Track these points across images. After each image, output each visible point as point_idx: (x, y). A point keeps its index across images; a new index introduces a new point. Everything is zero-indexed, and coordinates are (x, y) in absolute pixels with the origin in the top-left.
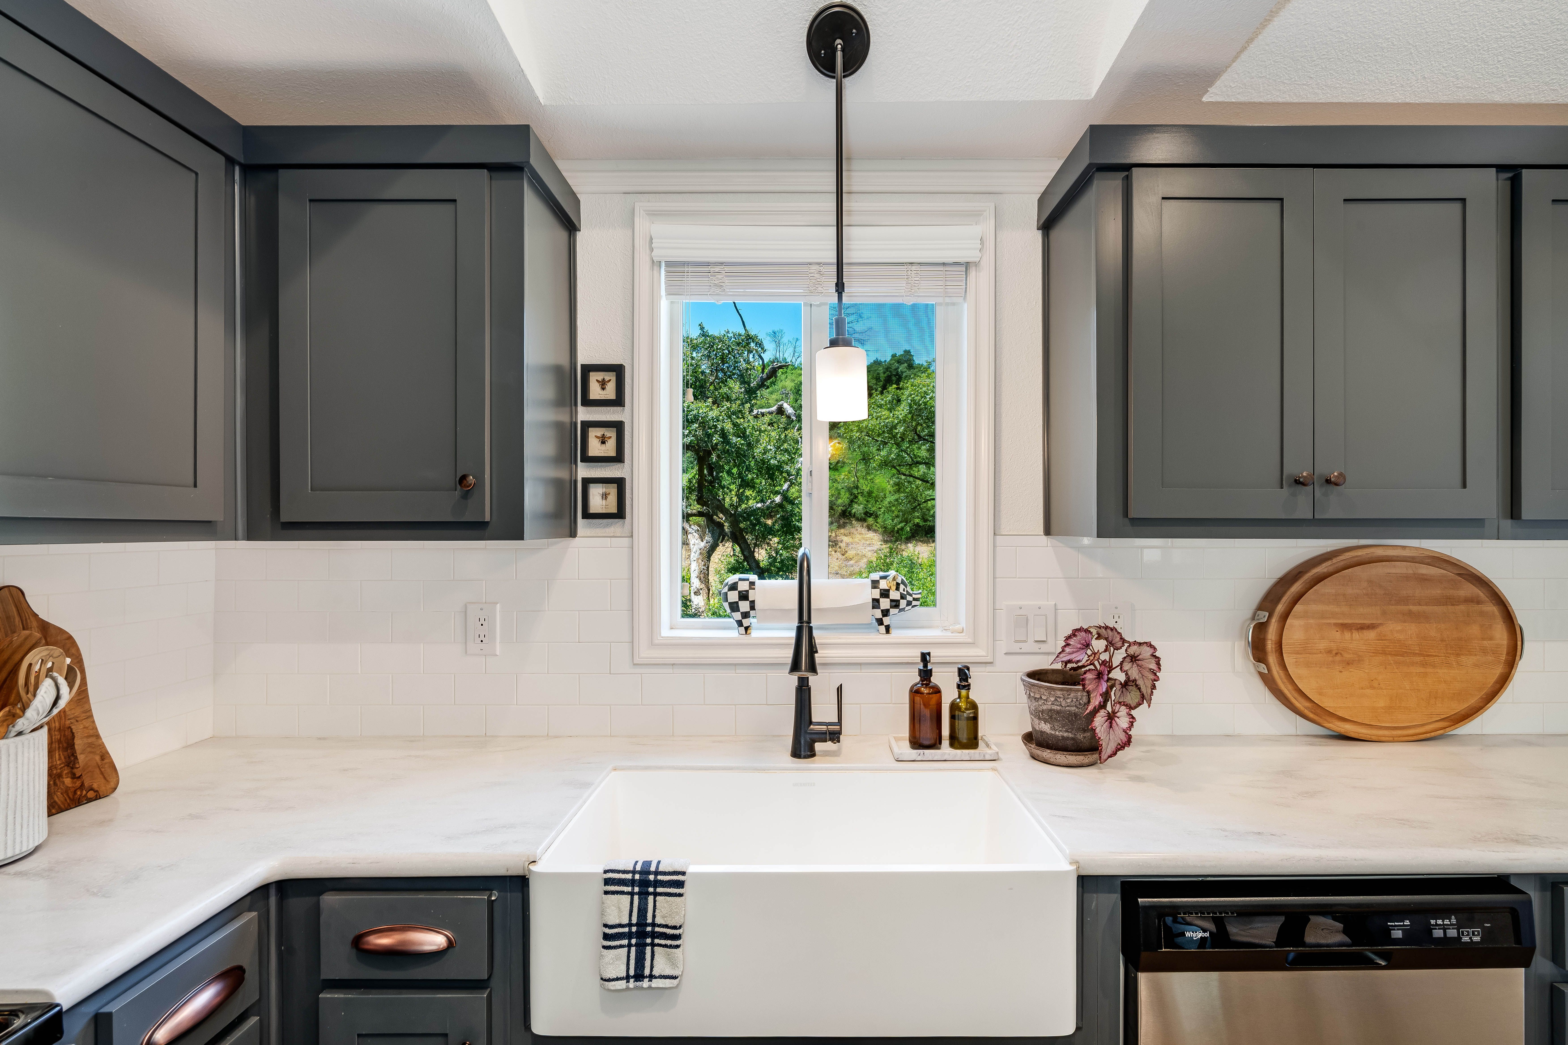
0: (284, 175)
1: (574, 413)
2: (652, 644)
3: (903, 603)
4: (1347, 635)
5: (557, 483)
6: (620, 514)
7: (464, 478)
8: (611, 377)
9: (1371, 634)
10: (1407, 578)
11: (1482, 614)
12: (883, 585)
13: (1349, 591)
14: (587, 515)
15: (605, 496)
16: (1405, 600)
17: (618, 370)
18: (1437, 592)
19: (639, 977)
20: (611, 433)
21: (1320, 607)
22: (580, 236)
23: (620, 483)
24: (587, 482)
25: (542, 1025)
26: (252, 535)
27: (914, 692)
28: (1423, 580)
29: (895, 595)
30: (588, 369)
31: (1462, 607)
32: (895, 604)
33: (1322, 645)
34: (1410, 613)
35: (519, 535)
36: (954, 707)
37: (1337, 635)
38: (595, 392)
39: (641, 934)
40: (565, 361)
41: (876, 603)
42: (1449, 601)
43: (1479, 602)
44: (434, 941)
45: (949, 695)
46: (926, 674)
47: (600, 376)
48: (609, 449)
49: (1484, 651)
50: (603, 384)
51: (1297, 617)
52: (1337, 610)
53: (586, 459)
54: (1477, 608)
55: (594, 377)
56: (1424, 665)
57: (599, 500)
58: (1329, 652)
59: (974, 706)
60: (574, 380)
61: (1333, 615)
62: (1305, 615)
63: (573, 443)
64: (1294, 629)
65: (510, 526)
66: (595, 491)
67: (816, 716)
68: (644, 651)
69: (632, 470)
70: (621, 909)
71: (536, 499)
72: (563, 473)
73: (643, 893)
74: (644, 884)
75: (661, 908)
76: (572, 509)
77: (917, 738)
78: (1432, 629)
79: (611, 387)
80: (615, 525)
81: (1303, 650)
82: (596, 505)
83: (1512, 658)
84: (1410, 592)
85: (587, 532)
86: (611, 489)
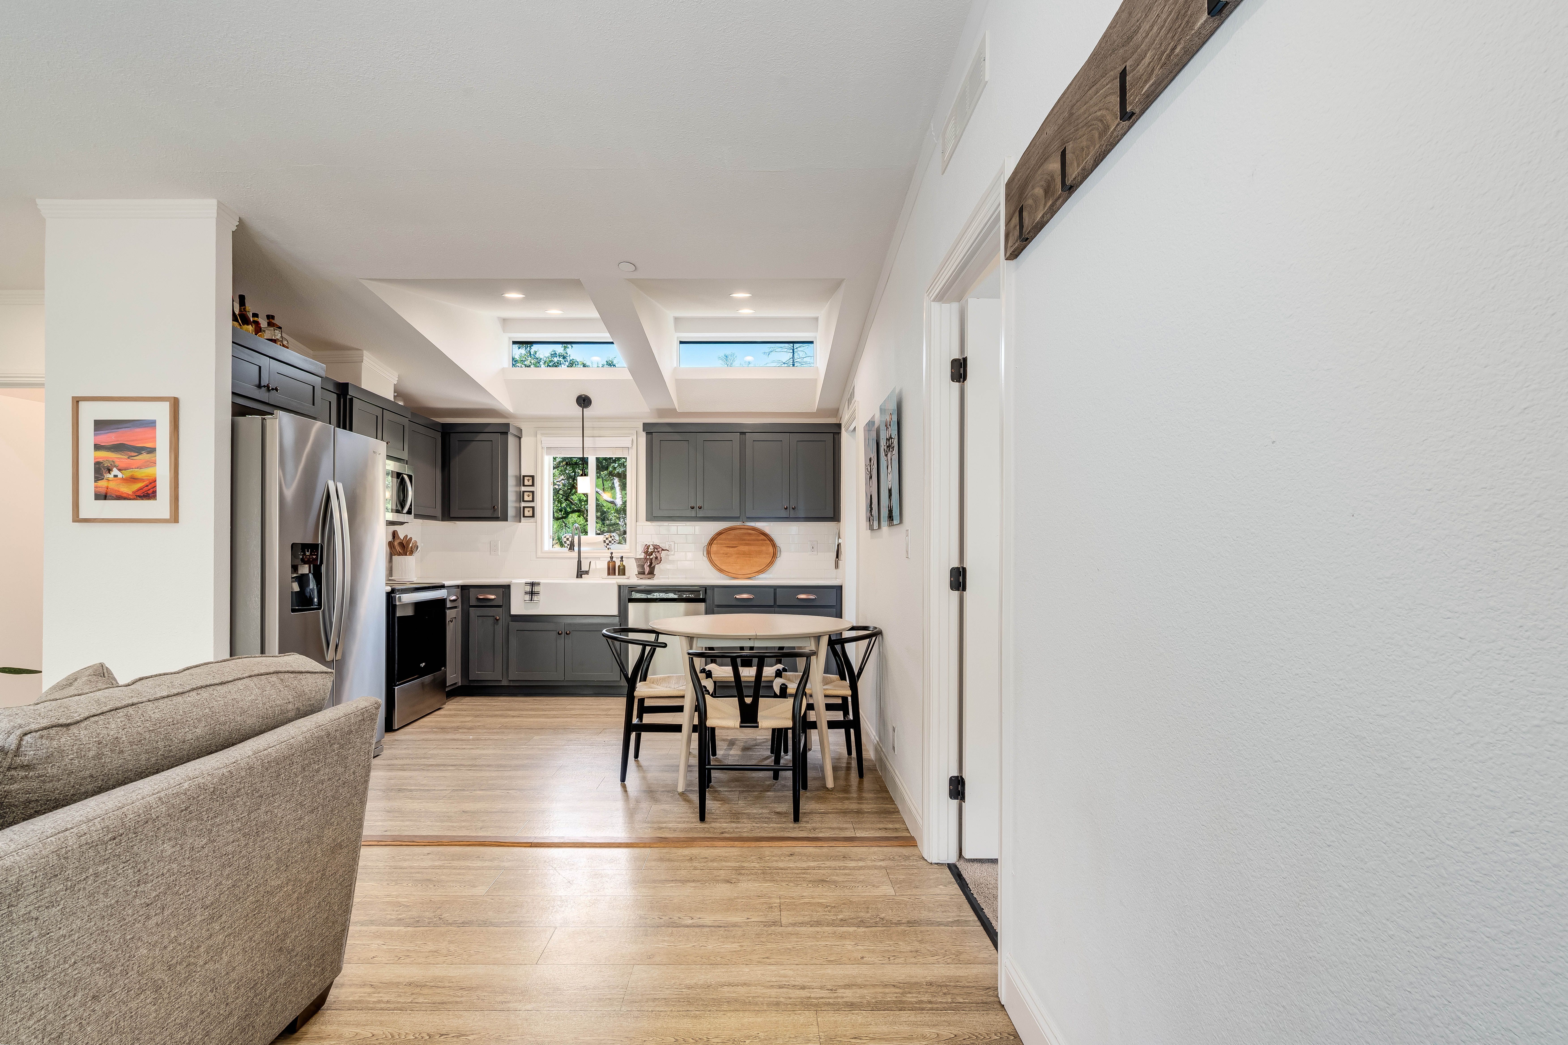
0: (452, 434)
1: (521, 488)
2: (542, 552)
3: (613, 542)
4: (729, 549)
5: (516, 507)
6: (533, 516)
7: (494, 507)
8: (531, 478)
9: (736, 549)
10: (745, 534)
11: (767, 544)
12: (607, 537)
13: (729, 537)
14: (524, 516)
15: (529, 511)
16: (745, 540)
17: (533, 477)
18: (753, 538)
19: (531, 600)
20: (531, 494)
21: (721, 542)
22: (522, 439)
23: (533, 508)
24: (524, 507)
25: (513, 613)
26: (443, 520)
27: (608, 563)
28: (750, 534)
29: (610, 539)
30: (524, 476)
31: (761, 542)
32: (610, 542)
33: (722, 552)
34: (747, 543)
35: (506, 520)
36: (619, 566)
37: (726, 549)
38: (526, 483)
39: (532, 593)
40: (518, 474)
41: (605, 542)
42: (758, 540)
43: (765, 540)
44: (492, 597)
45: (618, 563)
46: (612, 558)
47: (528, 478)
48: (530, 498)
49: (767, 554)
50: (528, 480)
51: (715, 544)
52: (725, 542)
53: (524, 501)
54: (766, 542)
55: (526, 478)
56: (750, 557)
57: (528, 513)
58: (723, 554)
59: (624, 566)
60: (521, 480)
61: (725, 544)
62: (717, 544)
63: (521, 497)
64: (714, 548)
65: (505, 518)
66: (526, 510)
67: (583, 569)
68: (539, 554)
69: (537, 504)
70: (528, 588)
71: (511, 512)
72: (518, 505)
73: (532, 586)
74: (533, 584)
75: (536, 589)
76: (520, 515)
77: (609, 574)
78: (752, 548)
79: (531, 481)
80: (532, 519)
81: (716, 553)
82: (527, 514)
83: (774, 556)
84: (746, 538)
85: (524, 521)
86: (531, 509)
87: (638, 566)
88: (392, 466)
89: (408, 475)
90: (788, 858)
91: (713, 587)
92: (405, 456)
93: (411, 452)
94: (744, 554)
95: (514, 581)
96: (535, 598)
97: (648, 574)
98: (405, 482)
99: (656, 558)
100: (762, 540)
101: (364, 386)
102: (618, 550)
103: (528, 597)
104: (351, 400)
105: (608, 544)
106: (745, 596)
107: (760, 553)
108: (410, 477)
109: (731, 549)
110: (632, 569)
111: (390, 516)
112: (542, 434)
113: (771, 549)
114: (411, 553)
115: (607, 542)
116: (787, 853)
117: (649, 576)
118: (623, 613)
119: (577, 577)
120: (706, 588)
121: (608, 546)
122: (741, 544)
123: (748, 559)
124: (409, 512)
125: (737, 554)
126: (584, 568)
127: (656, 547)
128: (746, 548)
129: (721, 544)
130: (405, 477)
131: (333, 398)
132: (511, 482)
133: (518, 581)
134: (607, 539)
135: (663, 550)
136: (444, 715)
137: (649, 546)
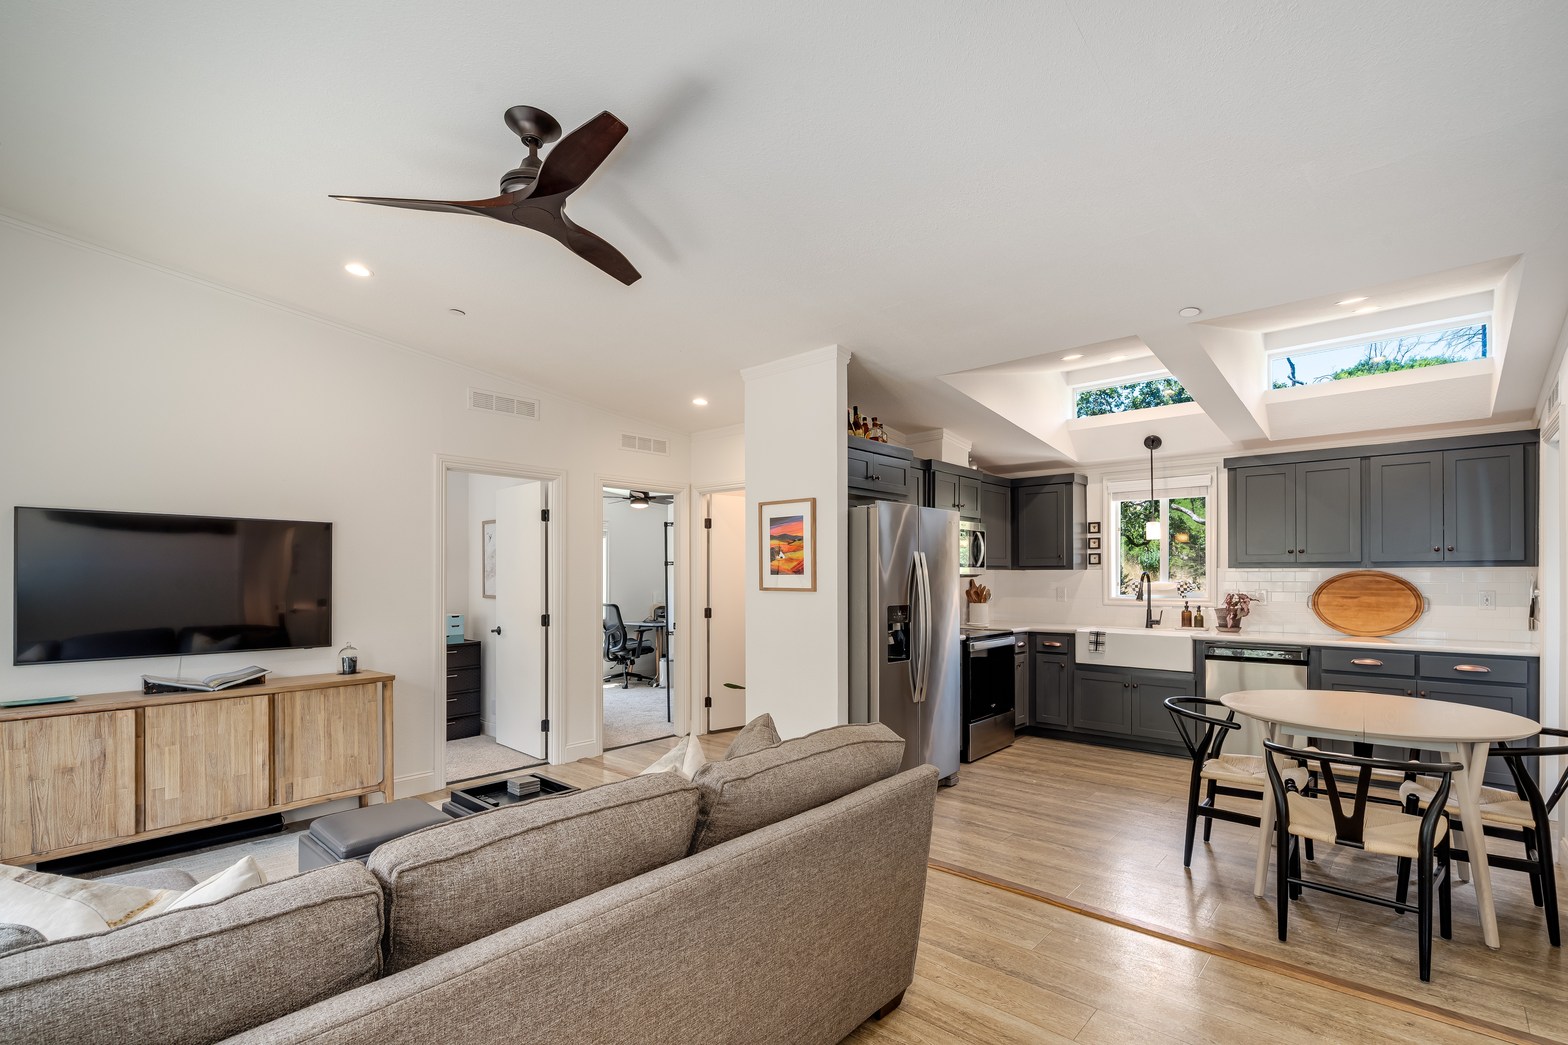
0: (1020, 489)
1: (1086, 536)
2: (1110, 599)
3: (1188, 589)
4: (1345, 600)
5: (1082, 555)
6: (1099, 563)
7: (1060, 556)
8: (1096, 525)
9: (1356, 600)
10: (1372, 582)
11: (1404, 594)
12: (1182, 583)
13: (1345, 586)
14: (1090, 563)
15: (1095, 558)
16: (1370, 589)
17: (1099, 524)
18: (1384, 586)
19: (1096, 650)
20: (1097, 541)
21: (1334, 591)
22: (1087, 487)
23: (1099, 555)
24: (1090, 555)
25: (1078, 661)
26: (1012, 569)
27: (1183, 612)
28: (1379, 582)
29: (1185, 587)
30: (1090, 524)
31: (1396, 592)
33: (1335, 603)
34: (1372, 593)
35: (1072, 568)
36: (1196, 617)
37: (1341, 600)
38: (1092, 530)
39: (1097, 643)
40: (1084, 521)
41: (1179, 589)
42: (1392, 590)
43: (1403, 590)
44: (1058, 644)
45: (1194, 613)
46: (1187, 607)
47: (1093, 525)
48: (1096, 545)
49: (1407, 606)
50: (1094, 528)
51: (1323, 594)
52: (1341, 592)
53: (1089, 548)
54: (1403, 592)
55: (1092, 526)
56: (1378, 611)
57: (1094, 559)
58: (1337, 605)
59: (1202, 617)
60: (1086, 527)
61: (1339, 593)
62: (1328, 593)
63: (1086, 544)
64: (1323, 598)
65: (1070, 566)
66: (1092, 557)
67: (1153, 618)
68: (1106, 601)
69: (1104, 551)
70: (1093, 638)
71: (1076, 559)
72: (1083, 552)
73: (1097, 636)
74: (1097, 634)
75: (1101, 639)
76: (1086, 562)
77: (1184, 625)
78: (1382, 599)
79: (1097, 528)
80: (1099, 566)
81: (1326, 605)
82: (1093, 561)
83: (1419, 610)
84: (1372, 586)
85: (1091, 568)
86: (1097, 556)
87: (1219, 618)
88: (967, 526)
89: (980, 532)
90: (1402, 1027)
91: (1319, 648)
92: (978, 515)
93: (984, 510)
94: (1369, 606)
95: (1079, 630)
96: (1100, 648)
97: (1231, 627)
98: (979, 539)
99: (1242, 609)
100: (1398, 589)
101: (943, 460)
102: (1194, 599)
103: (1092, 647)
104: (934, 473)
105: (1182, 592)
106: (1368, 661)
107: (1395, 605)
108: (983, 534)
109: (1349, 600)
110: (1212, 619)
111: (966, 570)
112: (1108, 480)
113: (1413, 601)
114: (985, 601)
115: (1182, 589)
116: (1403, 1020)
117: (1233, 629)
118: (1199, 672)
119: (1147, 627)
120: (1309, 649)
121: (1183, 594)
122: (1365, 595)
123: (1375, 612)
124: (982, 566)
125: (1358, 606)
126: (1155, 617)
127: (1242, 597)
128: (1373, 600)
129: (1334, 593)
130: (979, 534)
131: (920, 474)
132: (1076, 530)
133: (1083, 630)
134: (1181, 586)
135: (1251, 600)
136: (1013, 753)
137: (1233, 595)
